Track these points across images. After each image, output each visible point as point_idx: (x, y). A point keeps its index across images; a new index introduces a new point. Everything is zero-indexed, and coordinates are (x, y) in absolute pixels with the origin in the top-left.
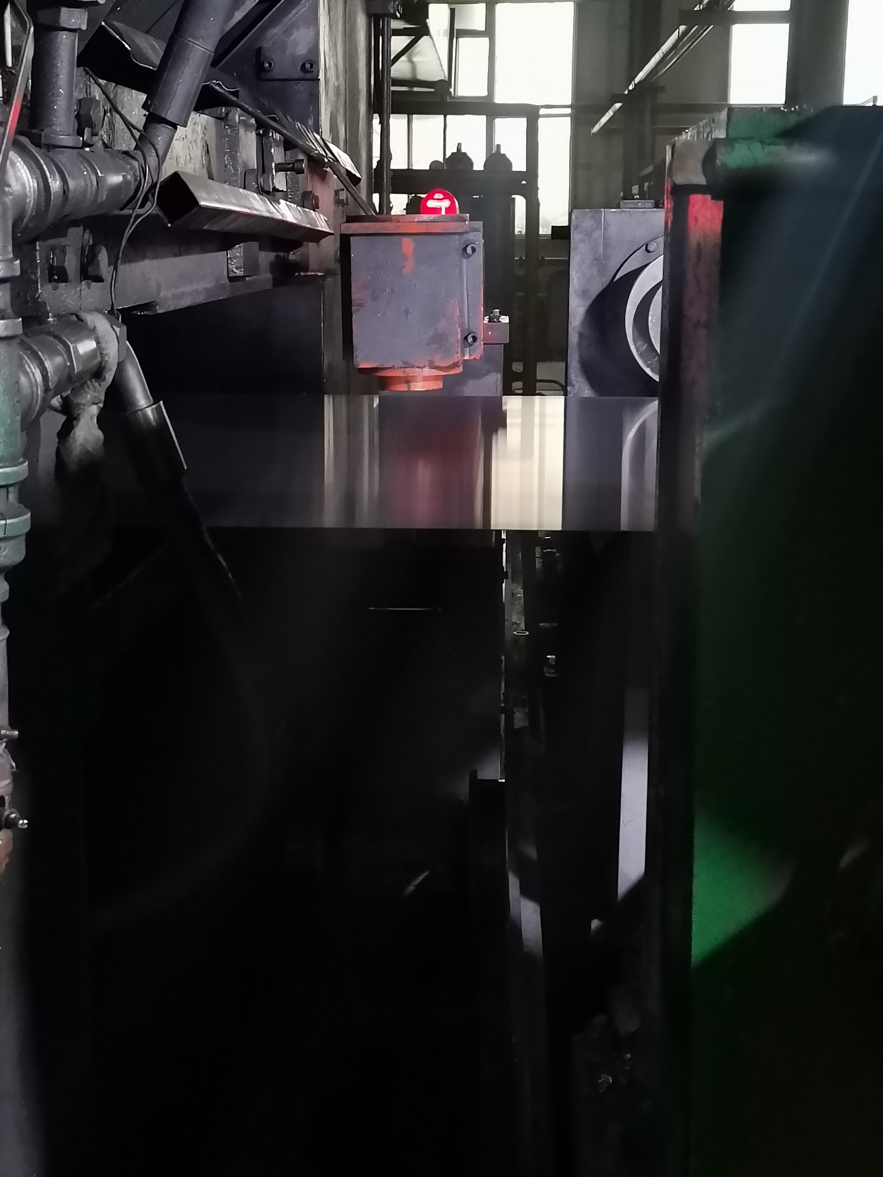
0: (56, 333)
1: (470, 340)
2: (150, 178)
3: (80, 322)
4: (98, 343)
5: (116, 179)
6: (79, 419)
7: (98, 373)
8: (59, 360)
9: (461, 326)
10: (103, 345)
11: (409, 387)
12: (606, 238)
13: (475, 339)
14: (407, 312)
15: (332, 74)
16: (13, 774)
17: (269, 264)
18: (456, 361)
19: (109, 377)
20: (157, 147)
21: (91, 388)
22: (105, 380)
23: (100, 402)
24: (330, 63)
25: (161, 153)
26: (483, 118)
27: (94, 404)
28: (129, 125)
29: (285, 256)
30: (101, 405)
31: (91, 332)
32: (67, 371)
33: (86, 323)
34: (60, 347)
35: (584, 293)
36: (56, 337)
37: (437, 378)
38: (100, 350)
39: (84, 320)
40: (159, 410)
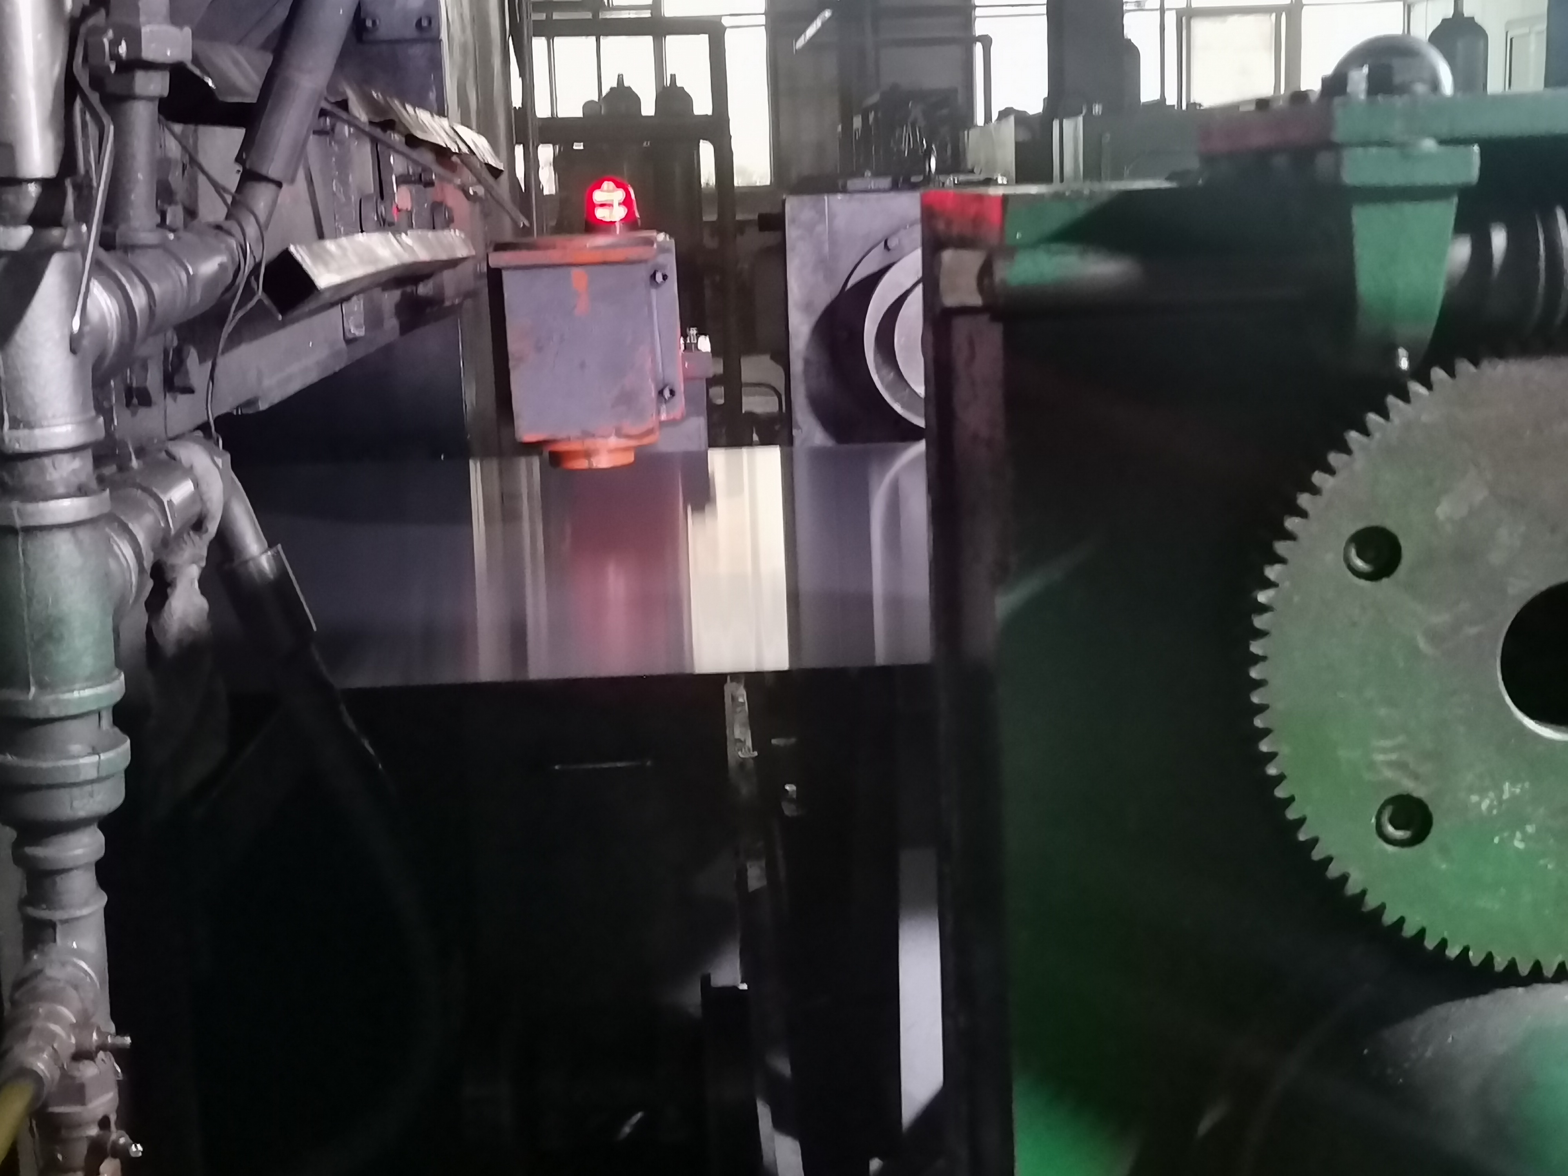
0: (144, 484)
1: (667, 394)
2: (252, 258)
3: (173, 461)
4: (197, 485)
5: (209, 267)
6: (175, 586)
7: (198, 525)
8: (148, 519)
9: (655, 380)
10: (204, 487)
11: (590, 463)
12: (832, 233)
13: (672, 393)
14: (582, 365)
15: (456, 28)
16: (119, 1082)
17: (393, 306)
18: (651, 426)
19: (212, 528)
20: (257, 213)
21: (189, 543)
22: (207, 531)
23: (201, 559)
24: (454, 15)
25: (262, 219)
26: (649, 39)
27: (194, 562)
28: (219, 189)
29: (412, 292)
30: (203, 564)
31: (189, 472)
32: (161, 535)
33: (180, 462)
34: (151, 503)
35: (807, 307)
36: (145, 490)
37: (626, 449)
38: (198, 494)
39: (178, 457)
40: (277, 557)
